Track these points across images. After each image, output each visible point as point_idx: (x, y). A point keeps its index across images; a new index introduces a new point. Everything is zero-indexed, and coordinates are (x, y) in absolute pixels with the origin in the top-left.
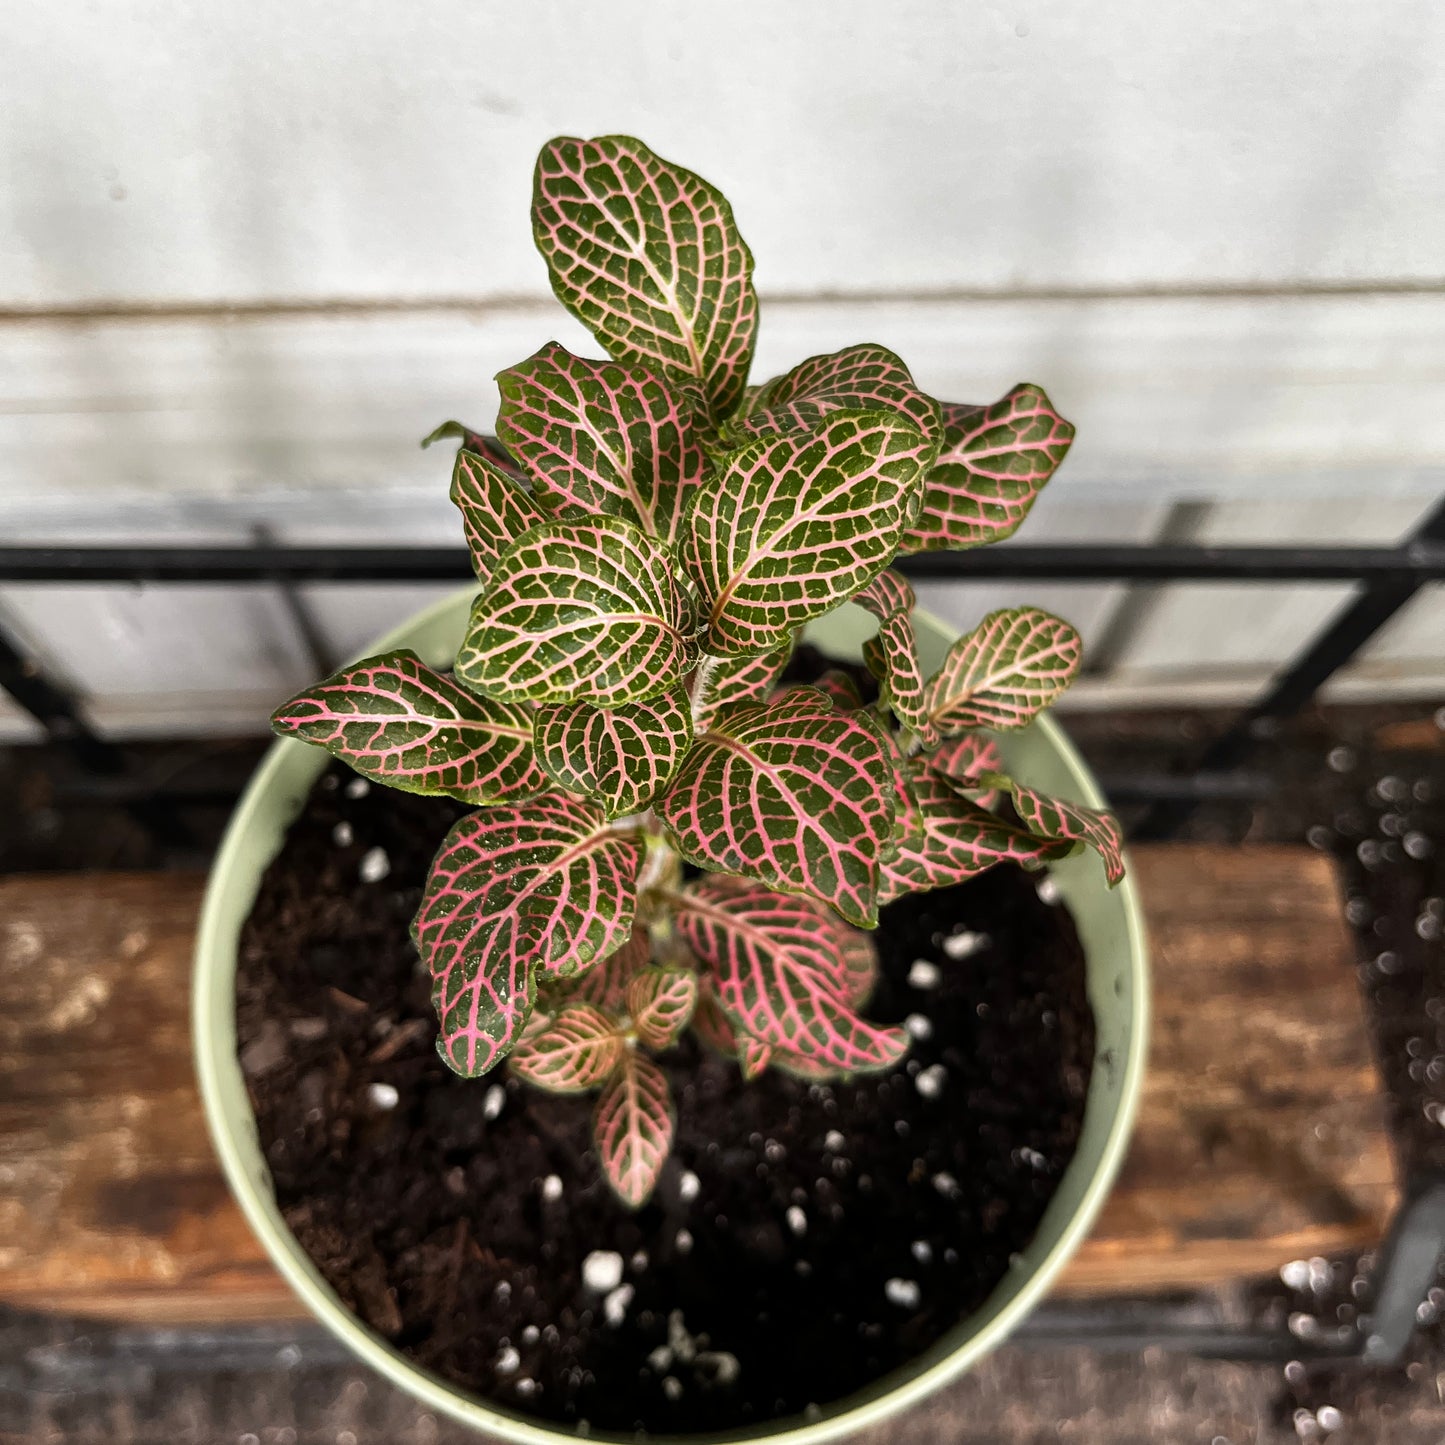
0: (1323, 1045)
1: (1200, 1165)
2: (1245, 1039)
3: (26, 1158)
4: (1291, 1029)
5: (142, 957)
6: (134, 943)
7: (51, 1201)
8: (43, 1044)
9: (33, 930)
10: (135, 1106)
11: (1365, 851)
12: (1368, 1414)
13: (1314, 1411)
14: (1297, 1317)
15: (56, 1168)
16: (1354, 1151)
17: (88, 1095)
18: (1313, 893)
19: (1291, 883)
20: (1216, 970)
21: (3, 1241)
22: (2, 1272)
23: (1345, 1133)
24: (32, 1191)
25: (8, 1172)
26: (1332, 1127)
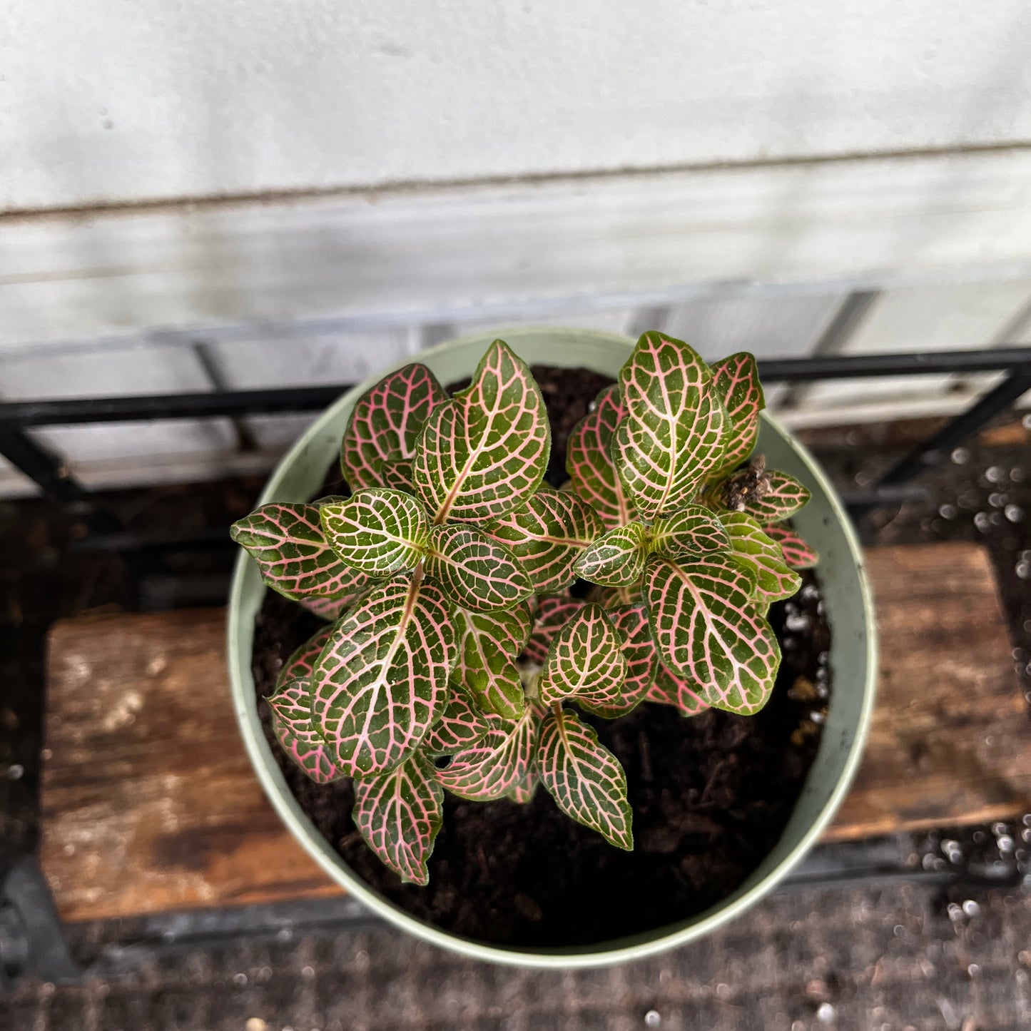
0: (988, 681)
1: (910, 770)
2: (935, 680)
3: (98, 824)
4: (965, 672)
5: (163, 674)
6: (157, 665)
7: (121, 851)
8: (99, 741)
9: (83, 661)
10: (171, 781)
11: (979, 519)
12: (997, 903)
13: (960, 903)
15: (121, 828)
16: (1011, 753)
17: (137, 776)
18: (977, 575)
19: (959, 569)
20: (913, 634)
21: (89, 884)
22: (90, 905)
23: (1005, 741)
24: (106, 846)
25: (86, 835)
26: (997, 737)
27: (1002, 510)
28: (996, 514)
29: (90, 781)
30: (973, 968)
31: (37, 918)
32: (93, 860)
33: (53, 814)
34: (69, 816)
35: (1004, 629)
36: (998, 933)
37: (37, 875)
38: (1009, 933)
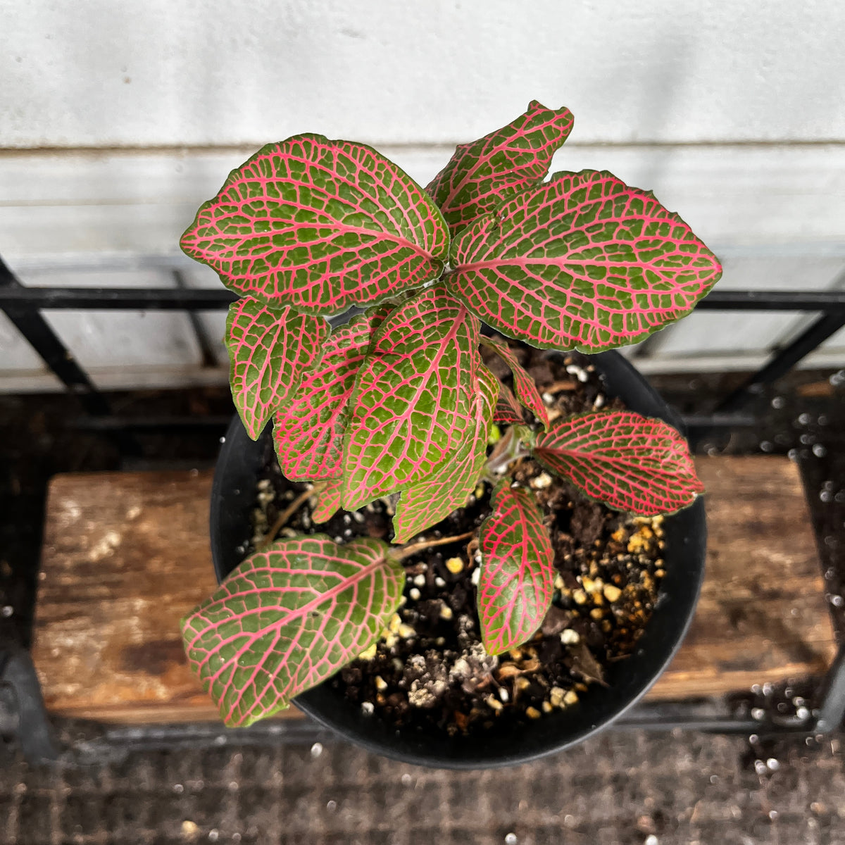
0: (795, 565)
1: (730, 632)
2: (752, 563)
3: (81, 634)
4: (776, 557)
5: (138, 520)
6: (134, 512)
7: (96, 656)
8: (84, 569)
9: (76, 505)
10: (140, 603)
12: (794, 762)
13: (765, 761)
14: (755, 710)
15: (98, 638)
16: (811, 624)
17: (112, 598)
18: (788, 482)
19: (775, 476)
20: (736, 525)
21: (70, 680)
22: (68, 697)
23: (806, 613)
24: (85, 651)
25: (70, 642)
26: (800, 610)
27: (810, 448)
28: (806, 450)
29: (75, 600)
30: (772, 814)
31: (28, 704)
32: (74, 661)
33: (44, 623)
34: (57, 626)
35: (809, 526)
36: (794, 786)
37: (29, 668)
38: (803, 787)
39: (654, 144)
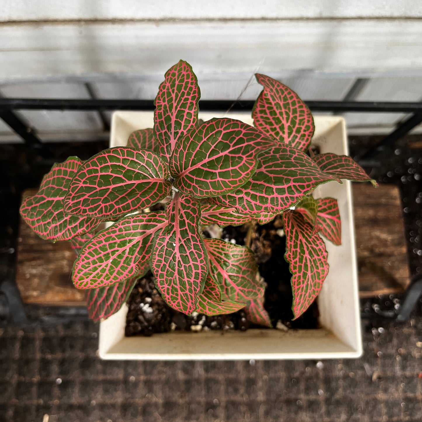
0: (393, 240)
2: (371, 238)
3: (39, 267)
4: (384, 236)
7: (47, 278)
10: (67, 254)
11: (403, 179)
12: (391, 329)
13: (377, 328)
14: (374, 305)
15: (48, 270)
16: (398, 269)
17: (54, 251)
18: (394, 198)
19: (387, 195)
20: (364, 219)
21: (35, 289)
22: (35, 297)
23: (396, 264)
24: (41, 276)
25: (34, 271)
26: (393, 262)
27: (413, 175)
28: (410, 176)
29: (36, 251)
30: (379, 353)
31: (13, 300)
32: (36, 281)
33: (22, 262)
34: (28, 263)
35: (402, 220)
36: (391, 341)
37: (14, 283)
38: (395, 341)
39: (332, 19)
